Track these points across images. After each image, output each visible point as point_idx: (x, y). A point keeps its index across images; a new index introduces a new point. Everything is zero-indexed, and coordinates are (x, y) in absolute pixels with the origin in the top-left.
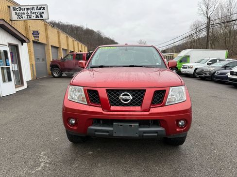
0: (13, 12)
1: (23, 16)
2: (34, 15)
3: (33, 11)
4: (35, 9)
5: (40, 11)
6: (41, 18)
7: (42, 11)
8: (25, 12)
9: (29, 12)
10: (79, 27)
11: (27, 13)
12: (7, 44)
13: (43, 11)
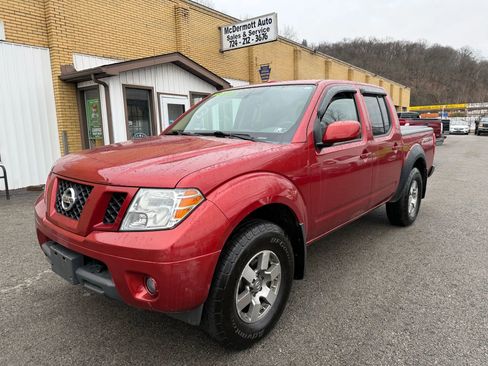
0: (225, 36)
1: (239, 40)
2: (253, 37)
3: (252, 30)
4: (257, 25)
5: (264, 27)
6: (265, 41)
7: (266, 26)
8: (241, 33)
9: (247, 31)
10: (414, 45)
11: (244, 35)
12: (188, 94)
13: (269, 26)
